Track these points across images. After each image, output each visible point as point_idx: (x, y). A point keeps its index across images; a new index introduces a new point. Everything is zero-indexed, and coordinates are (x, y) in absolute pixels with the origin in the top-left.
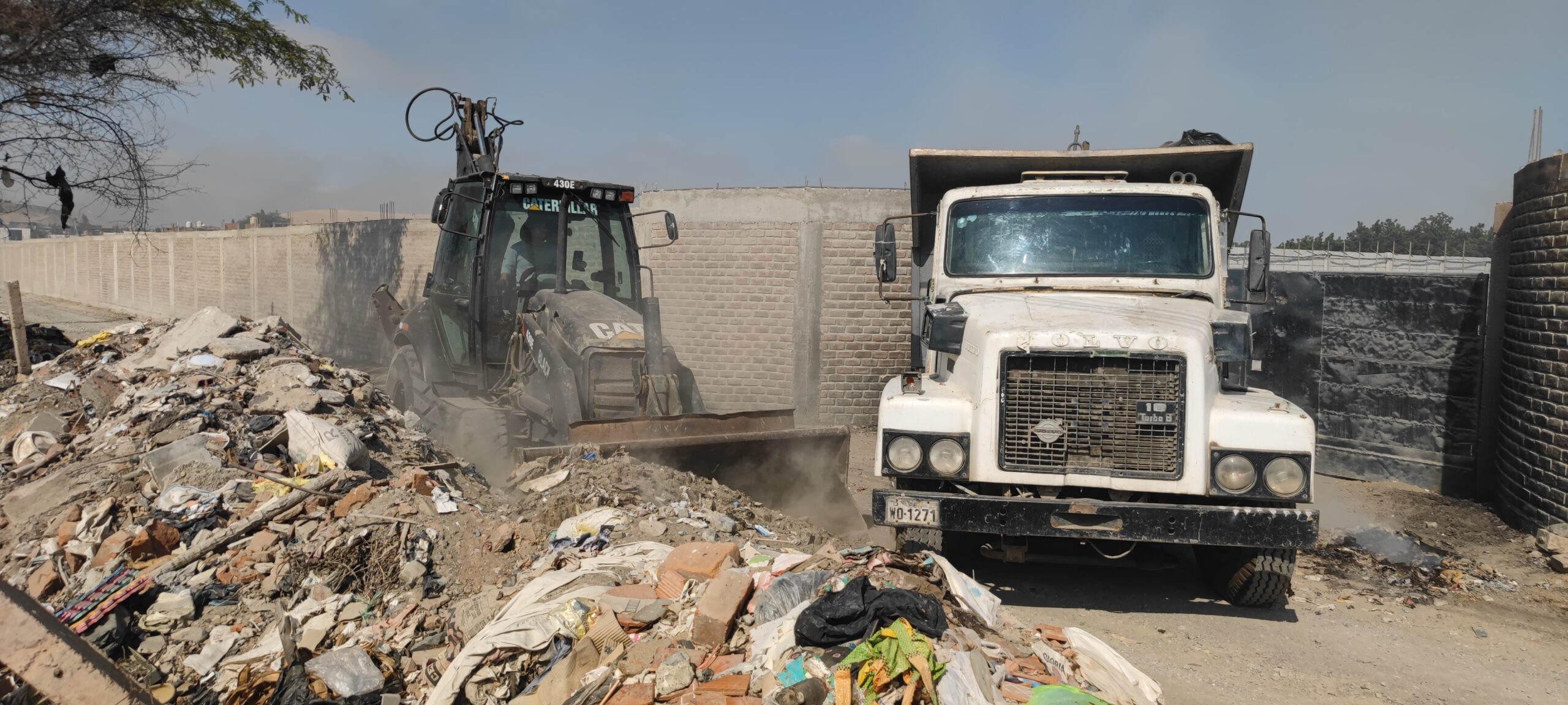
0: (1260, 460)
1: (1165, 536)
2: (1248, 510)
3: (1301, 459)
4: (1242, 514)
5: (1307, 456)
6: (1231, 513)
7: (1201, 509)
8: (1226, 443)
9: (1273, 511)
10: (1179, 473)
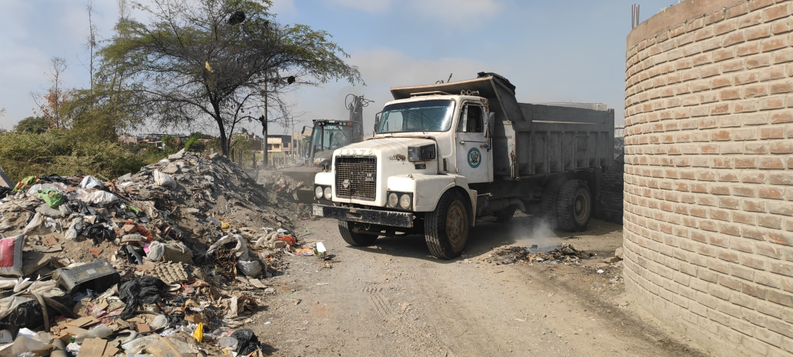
0: (400, 194)
1: (372, 221)
2: (391, 212)
3: (411, 195)
4: (390, 213)
5: (412, 193)
6: (386, 213)
7: (380, 211)
8: (392, 189)
9: (398, 213)
10: (374, 198)
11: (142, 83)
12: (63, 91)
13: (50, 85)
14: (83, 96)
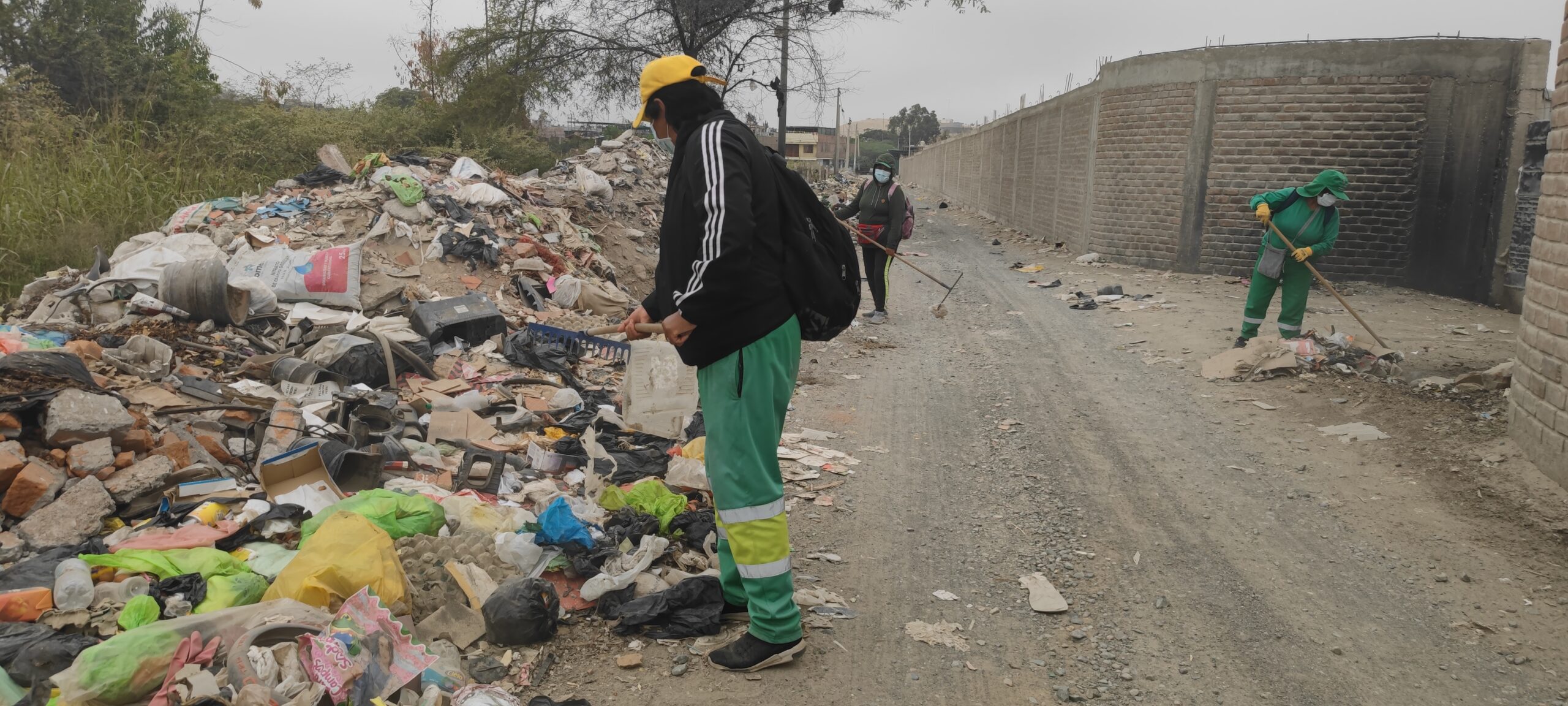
11: (567, 14)
12: (442, 36)
13: (422, 25)
14: (471, 41)
